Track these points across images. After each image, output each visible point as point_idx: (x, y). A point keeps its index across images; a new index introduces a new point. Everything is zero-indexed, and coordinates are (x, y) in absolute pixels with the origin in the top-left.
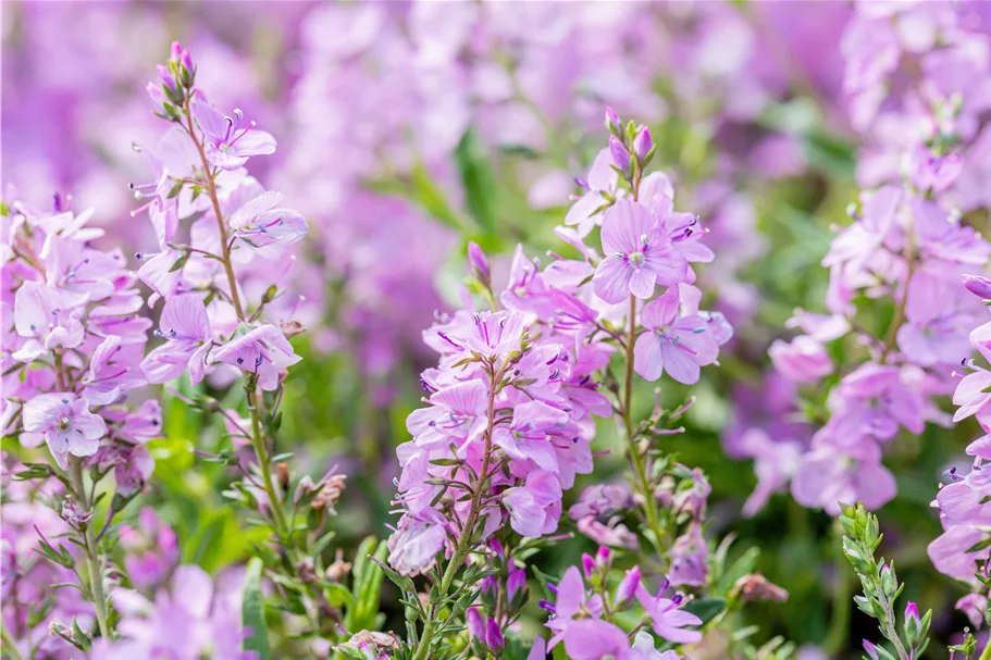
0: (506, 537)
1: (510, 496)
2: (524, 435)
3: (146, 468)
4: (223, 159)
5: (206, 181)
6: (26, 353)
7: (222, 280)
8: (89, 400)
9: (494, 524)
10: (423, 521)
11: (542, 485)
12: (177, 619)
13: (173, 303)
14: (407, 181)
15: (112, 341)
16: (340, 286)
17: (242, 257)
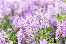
0: (62, 37)
1: (62, 35)
2: (63, 31)
3: (40, 33)
4: (45, 15)
5: (44, 16)
6: (33, 26)
7: (45, 22)
8: (37, 29)
9: (61, 36)
10: (57, 36)
11: (64, 34)
12: (43, 42)
13: (42, 23)
14: (54, 15)
15: (38, 25)
16: (50, 22)
17: (46, 20)
